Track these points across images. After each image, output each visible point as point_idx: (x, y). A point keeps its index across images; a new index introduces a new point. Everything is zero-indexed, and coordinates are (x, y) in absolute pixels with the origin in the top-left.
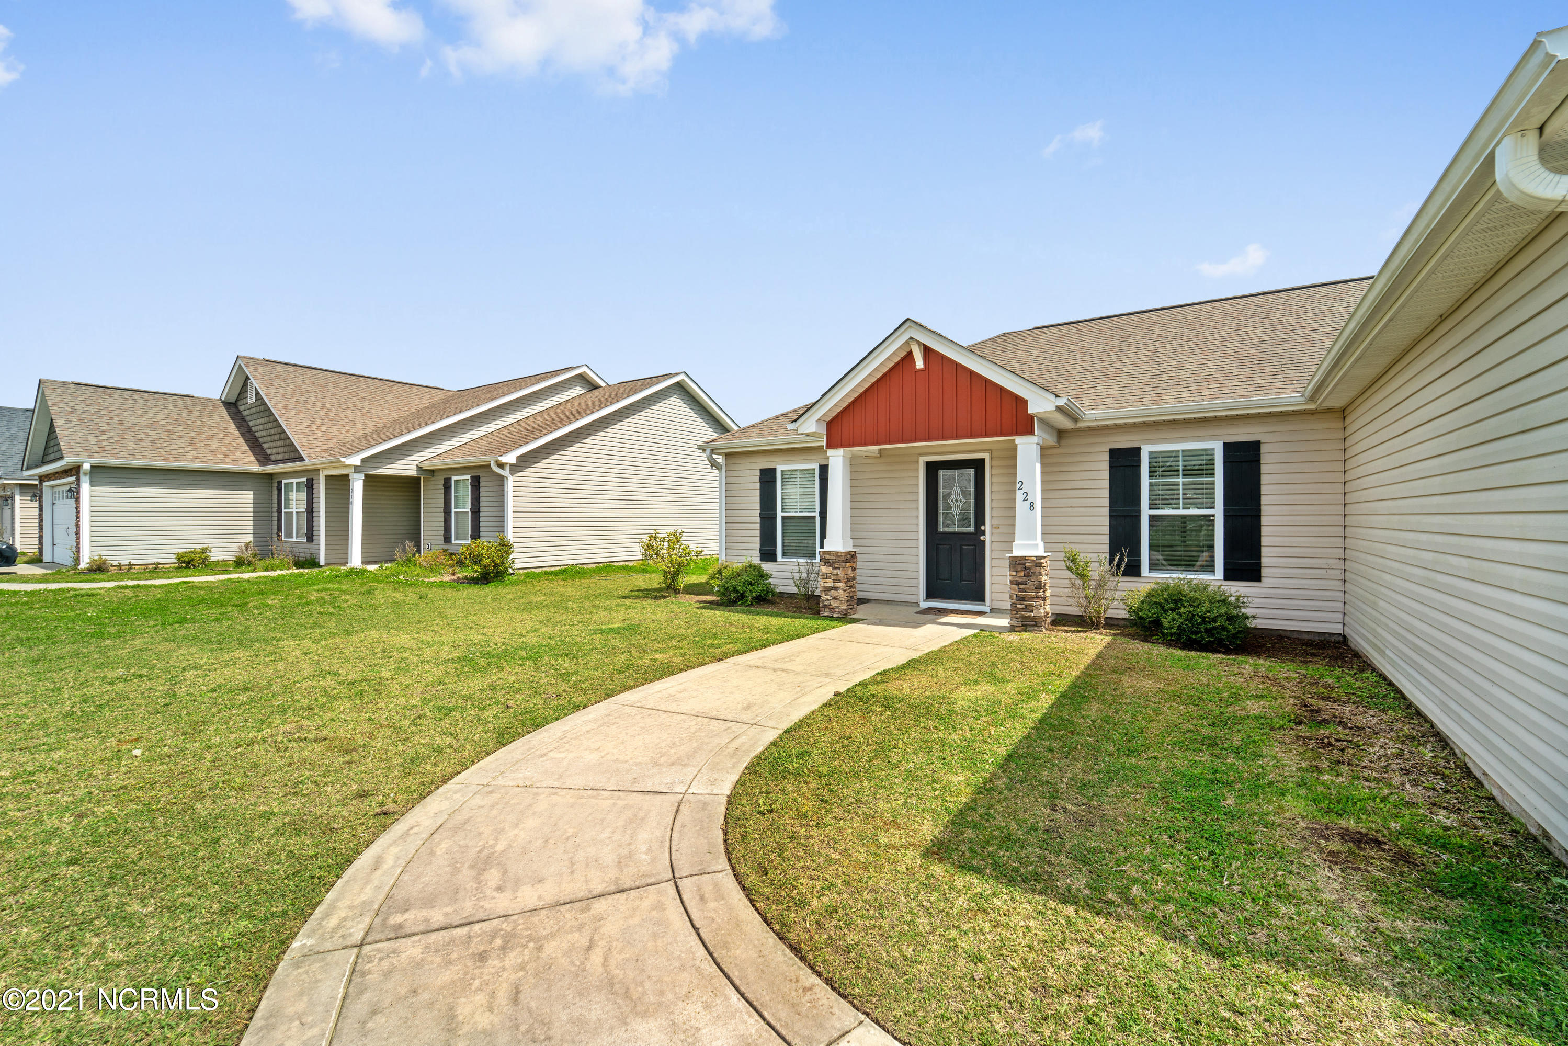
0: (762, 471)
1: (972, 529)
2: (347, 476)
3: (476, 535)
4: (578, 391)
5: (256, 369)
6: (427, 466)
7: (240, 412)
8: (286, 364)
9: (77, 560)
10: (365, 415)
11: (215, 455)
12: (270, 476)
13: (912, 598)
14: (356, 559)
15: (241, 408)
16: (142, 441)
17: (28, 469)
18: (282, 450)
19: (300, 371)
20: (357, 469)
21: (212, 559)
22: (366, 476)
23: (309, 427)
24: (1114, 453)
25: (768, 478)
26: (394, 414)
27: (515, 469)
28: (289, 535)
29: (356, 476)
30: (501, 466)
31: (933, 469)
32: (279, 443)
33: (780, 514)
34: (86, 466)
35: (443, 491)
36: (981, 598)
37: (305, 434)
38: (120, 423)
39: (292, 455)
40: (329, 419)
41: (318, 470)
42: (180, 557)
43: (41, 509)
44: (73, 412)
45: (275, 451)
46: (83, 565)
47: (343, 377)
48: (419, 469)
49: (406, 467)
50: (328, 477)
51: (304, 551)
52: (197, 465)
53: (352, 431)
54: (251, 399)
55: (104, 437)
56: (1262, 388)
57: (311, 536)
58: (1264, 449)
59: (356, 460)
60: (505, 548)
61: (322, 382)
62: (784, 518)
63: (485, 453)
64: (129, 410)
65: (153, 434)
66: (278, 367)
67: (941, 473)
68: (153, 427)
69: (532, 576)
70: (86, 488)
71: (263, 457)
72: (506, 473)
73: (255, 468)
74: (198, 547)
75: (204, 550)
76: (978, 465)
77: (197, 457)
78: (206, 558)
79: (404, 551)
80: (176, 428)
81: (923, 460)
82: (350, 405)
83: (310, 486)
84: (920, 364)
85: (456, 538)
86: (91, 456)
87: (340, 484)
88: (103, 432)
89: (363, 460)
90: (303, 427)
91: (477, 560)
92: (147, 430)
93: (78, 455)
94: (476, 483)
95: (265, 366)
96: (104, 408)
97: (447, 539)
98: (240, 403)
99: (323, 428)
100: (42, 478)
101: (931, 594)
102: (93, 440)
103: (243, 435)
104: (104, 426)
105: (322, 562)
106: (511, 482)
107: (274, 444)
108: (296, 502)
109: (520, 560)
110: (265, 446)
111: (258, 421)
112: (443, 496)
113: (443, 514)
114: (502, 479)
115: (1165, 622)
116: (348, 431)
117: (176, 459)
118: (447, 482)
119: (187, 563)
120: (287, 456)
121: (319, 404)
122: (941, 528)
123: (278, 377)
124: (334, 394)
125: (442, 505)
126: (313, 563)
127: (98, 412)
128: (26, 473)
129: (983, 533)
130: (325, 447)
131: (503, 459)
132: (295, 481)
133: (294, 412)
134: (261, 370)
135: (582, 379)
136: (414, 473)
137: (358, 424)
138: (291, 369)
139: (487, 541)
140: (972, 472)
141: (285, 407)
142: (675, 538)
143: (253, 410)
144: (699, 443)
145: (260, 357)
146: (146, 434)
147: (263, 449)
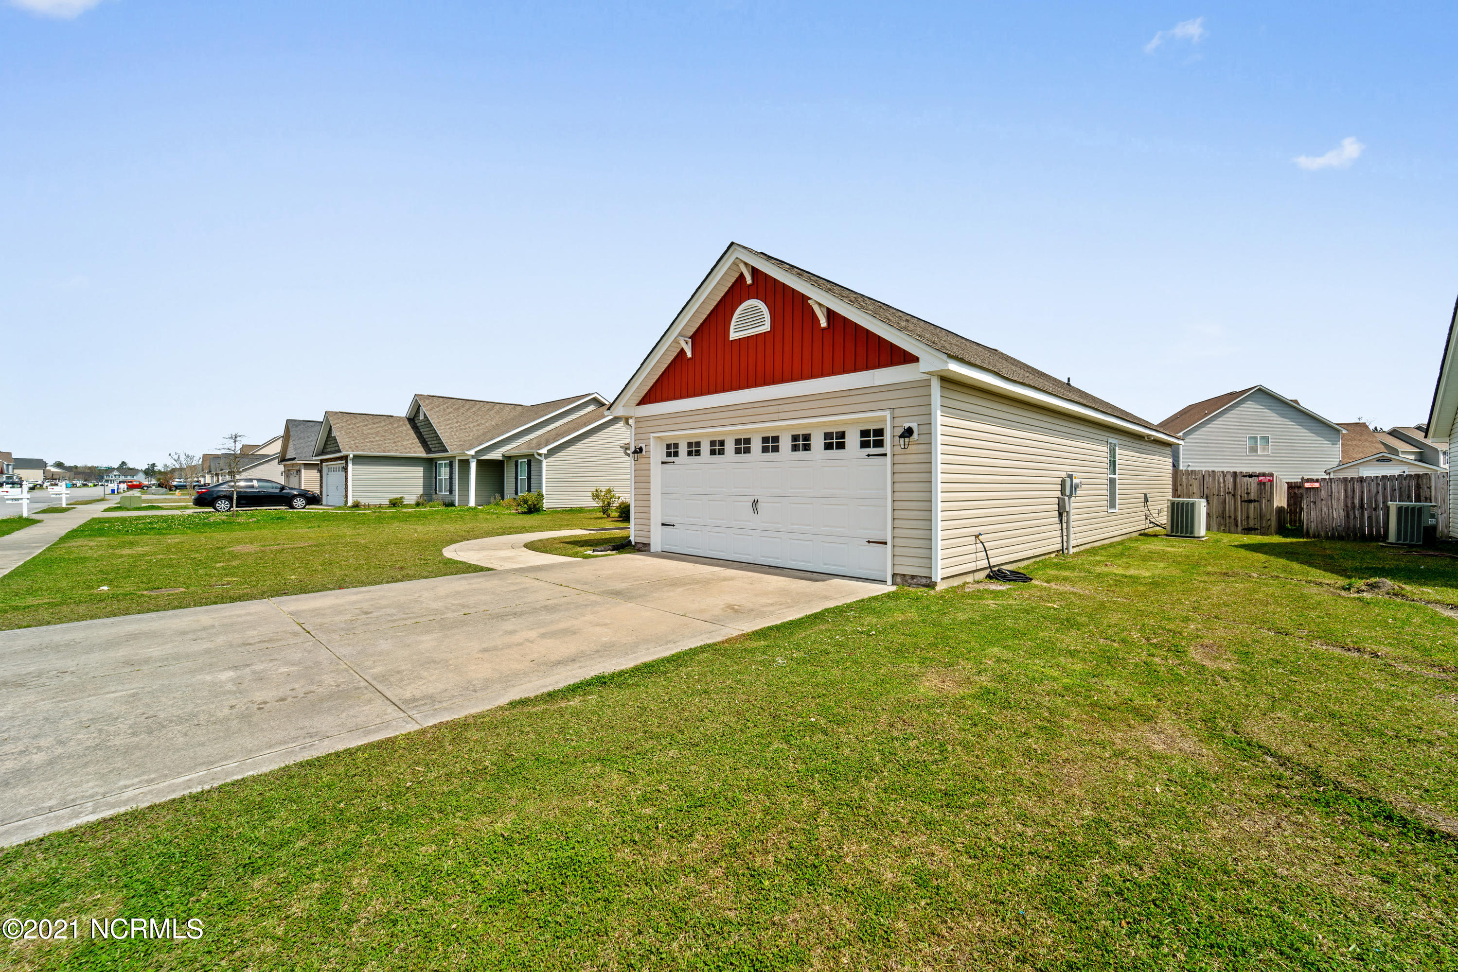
2: (468, 460)
3: (529, 490)
4: (592, 408)
5: (424, 402)
6: (507, 454)
7: (416, 424)
8: (439, 397)
9: (346, 502)
10: (478, 425)
11: (405, 449)
12: (431, 460)
14: (472, 503)
15: (416, 422)
16: (373, 442)
17: (316, 456)
18: (438, 445)
19: (446, 400)
20: (473, 457)
21: (405, 503)
22: (477, 460)
23: (451, 433)
26: (493, 424)
27: (547, 456)
28: (441, 491)
29: (472, 460)
30: (540, 455)
32: (436, 442)
34: (351, 456)
35: (514, 468)
37: (448, 437)
38: (363, 433)
39: (442, 448)
40: (461, 429)
41: (455, 457)
42: (390, 501)
43: (321, 477)
44: (342, 428)
45: (434, 446)
46: (350, 504)
47: (468, 402)
48: (503, 456)
49: (496, 455)
50: (460, 461)
51: (448, 500)
52: (398, 454)
53: (472, 435)
54: (422, 417)
55: (357, 441)
57: (451, 491)
59: (472, 452)
60: (540, 497)
61: (456, 406)
63: (533, 448)
64: (365, 425)
65: (377, 438)
66: (435, 399)
68: (377, 435)
69: (554, 512)
70: (350, 466)
71: (428, 450)
72: (542, 458)
73: (424, 455)
74: (399, 496)
75: (402, 498)
77: (397, 450)
78: (402, 502)
79: (495, 498)
80: (387, 435)
82: (471, 419)
83: (451, 465)
85: (521, 492)
86: (353, 451)
87: (465, 463)
88: (356, 438)
89: (476, 452)
90: (447, 434)
91: (526, 502)
92: (374, 436)
93: (347, 451)
94: (529, 463)
95: (429, 399)
96: (355, 425)
97: (516, 493)
98: (416, 419)
99: (457, 434)
100: (322, 461)
102: (352, 442)
103: (418, 437)
104: (356, 435)
105: (457, 505)
106: (545, 463)
107: (433, 442)
108: (444, 473)
109: (546, 504)
110: (429, 443)
111: (425, 430)
112: (514, 470)
113: (514, 480)
114: (540, 461)
116: (469, 435)
117: (389, 452)
118: (517, 462)
119: (394, 504)
120: (440, 449)
121: (455, 420)
123: (435, 405)
124: (463, 414)
125: (514, 475)
126: (452, 504)
127: (352, 428)
128: (314, 458)
130: (458, 444)
131: (540, 452)
132: (443, 462)
133: (443, 426)
134: (427, 401)
135: (595, 401)
136: (501, 458)
137: (475, 431)
138: (441, 400)
139: (534, 493)
141: (439, 423)
142: (609, 491)
143: (423, 423)
144: (622, 445)
145: (426, 394)
146: (374, 438)
147: (427, 445)
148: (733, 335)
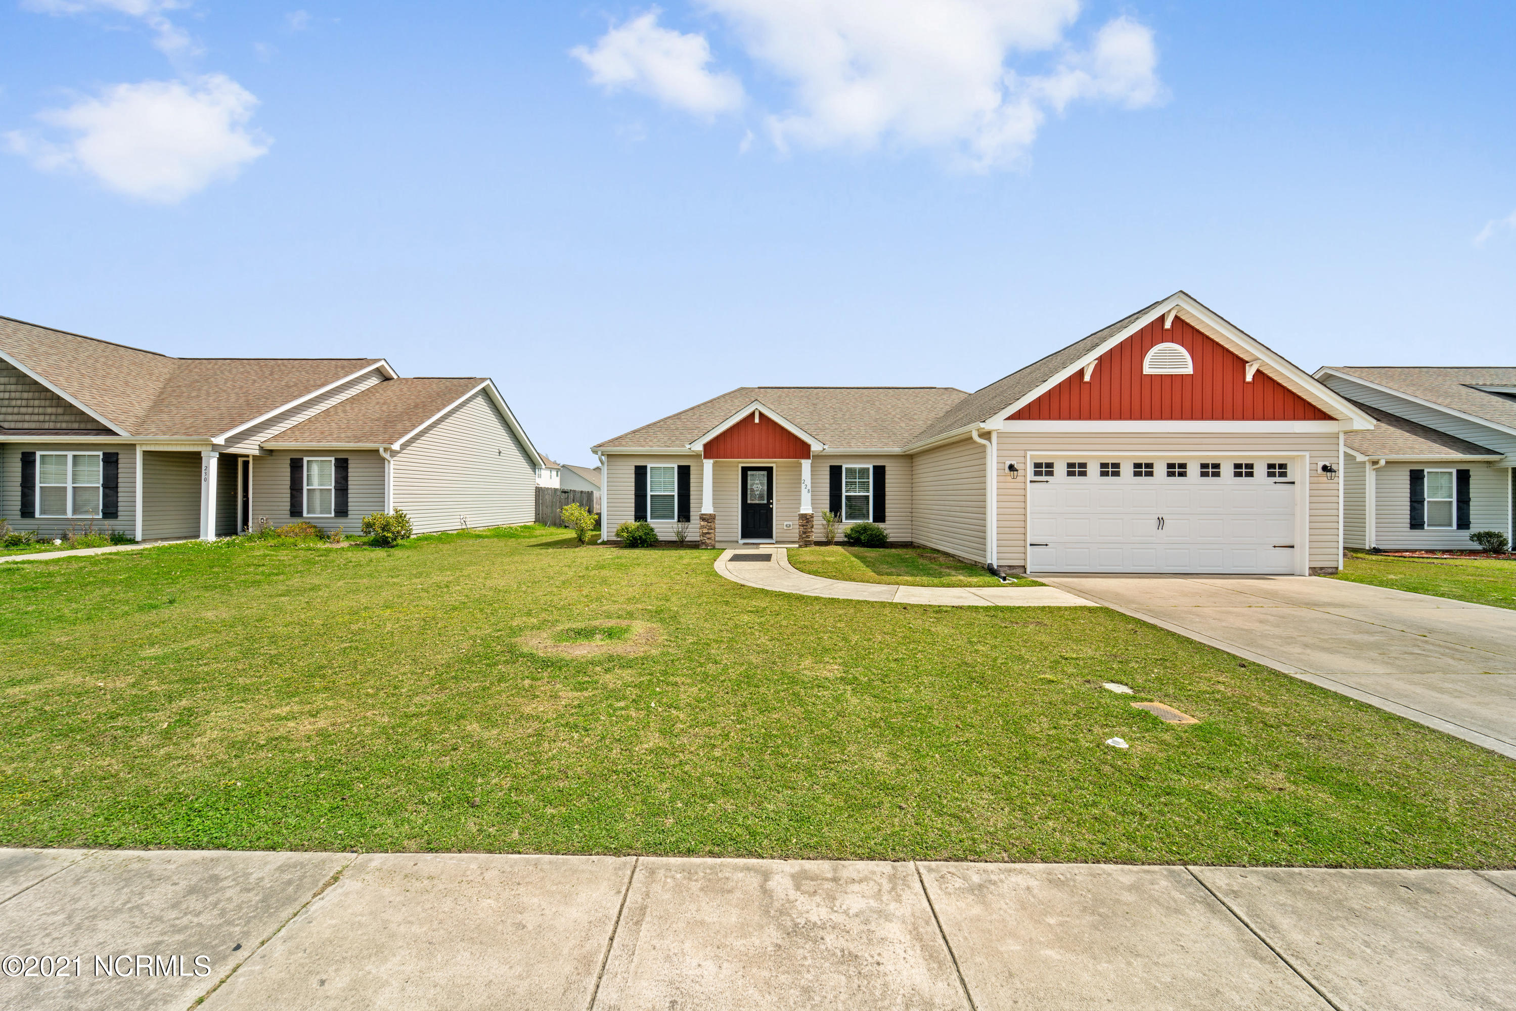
0: (636, 467)
1: (765, 502)
2: (199, 453)
3: (342, 509)
4: (374, 381)
6: (270, 446)
10: (126, 384)
12: (5, 446)
13: (735, 539)
14: (210, 533)
18: (40, 418)
20: (216, 447)
22: (221, 454)
23: (94, 397)
24: (832, 468)
25: (640, 472)
26: (151, 386)
28: (55, 511)
29: (211, 454)
31: (745, 470)
32: (16, 410)
33: (649, 493)
35: (289, 470)
36: (770, 536)
37: (97, 405)
40: (103, 390)
41: (135, 445)
45: (10, 418)
48: (261, 448)
49: (250, 448)
50: (146, 453)
51: (102, 529)
53: (136, 404)
56: (886, 444)
57: (112, 513)
58: (887, 469)
59: (218, 439)
62: (652, 496)
67: (749, 473)
72: (386, 457)
76: (769, 470)
81: (741, 465)
83: (113, 460)
84: (757, 420)
85: (308, 512)
89: (227, 440)
90: (88, 398)
94: (342, 465)
97: (295, 511)
99: (107, 400)
101: (744, 536)
105: (139, 538)
106: (392, 465)
108: (73, 476)
112: (289, 474)
113: (289, 491)
114: (378, 462)
115: (862, 538)
116: (132, 404)
118: (297, 462)
120: (49, 425)
122: (749, 502)
125: (289, 483)
126: (123, 539)
129: (772, 504)
131: (393, 447)
132: (70, 454)
133: (61, 379)
137: (132, 396)
140: (765, 473)
148: (1147, 370)
